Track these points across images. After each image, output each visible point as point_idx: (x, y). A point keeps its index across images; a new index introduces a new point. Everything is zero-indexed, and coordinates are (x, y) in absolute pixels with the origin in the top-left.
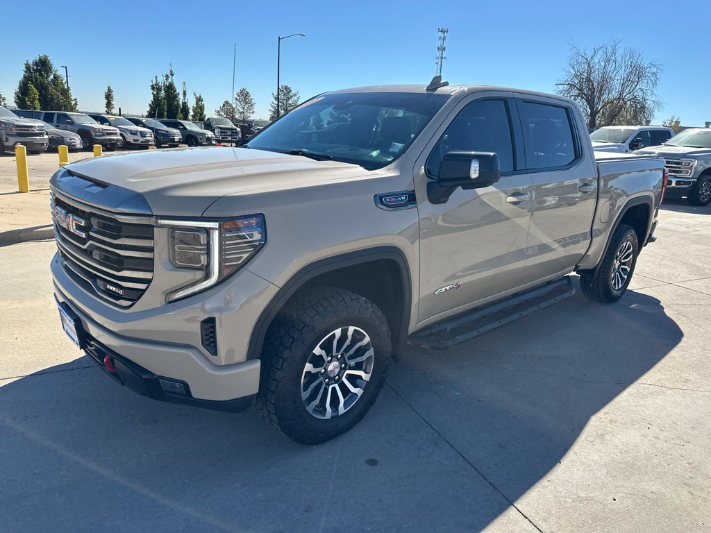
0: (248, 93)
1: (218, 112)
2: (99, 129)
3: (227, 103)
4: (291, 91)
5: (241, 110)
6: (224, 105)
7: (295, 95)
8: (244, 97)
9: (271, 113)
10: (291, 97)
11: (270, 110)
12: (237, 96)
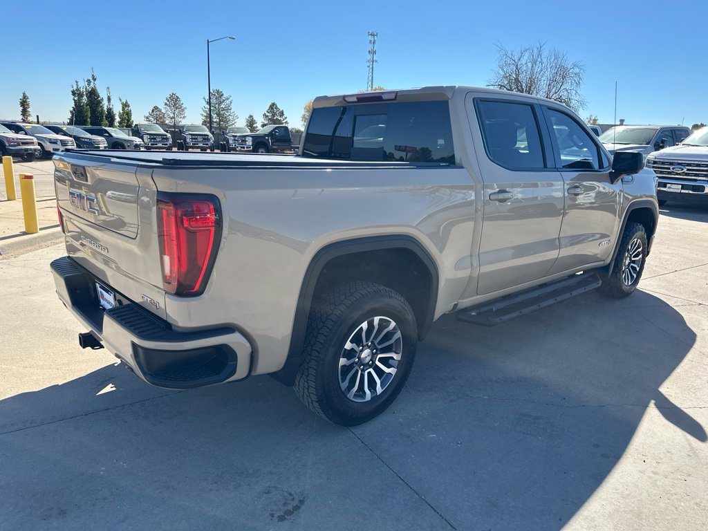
0: (178, 98)
1: (147, 118)
2: (13, 139)
3: (156, 108)
4: (223, 95)
5: (172, 115)
6: (153, 111)
7: (228, 99)
8: (174, 101)
9: (204, 118)
10: (224, 101)
11: (202, 115)
12: (166, 101)
